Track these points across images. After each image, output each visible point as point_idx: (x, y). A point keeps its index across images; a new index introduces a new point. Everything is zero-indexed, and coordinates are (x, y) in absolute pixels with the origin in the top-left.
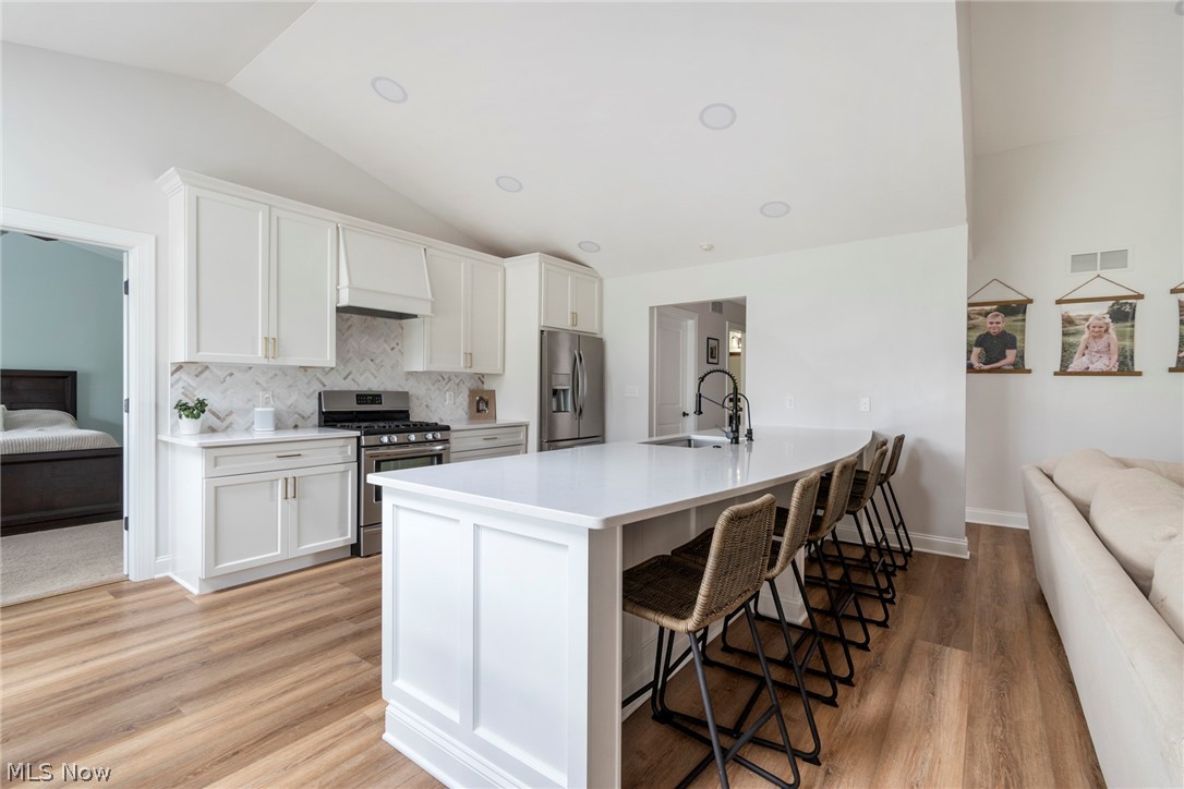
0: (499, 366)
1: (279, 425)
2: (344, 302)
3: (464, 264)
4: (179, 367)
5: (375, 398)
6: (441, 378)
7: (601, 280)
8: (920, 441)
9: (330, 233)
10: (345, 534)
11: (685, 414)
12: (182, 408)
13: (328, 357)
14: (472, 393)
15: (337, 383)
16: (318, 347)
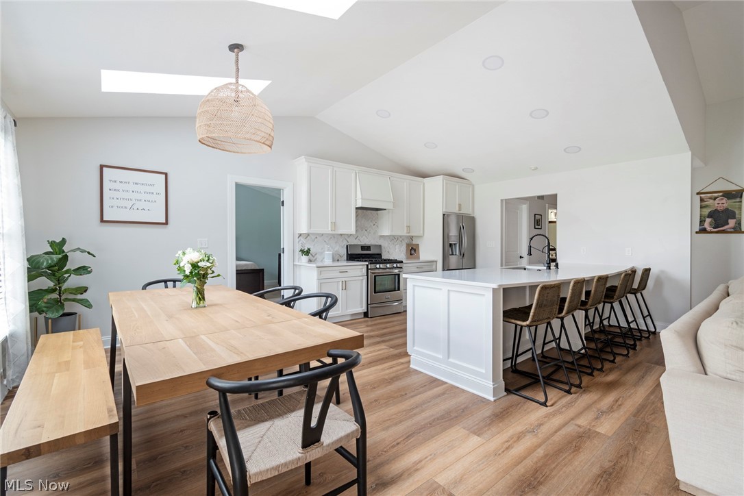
0: (422, 232)
1: (334, 261)
2: (359, 205)
3: (406, 182)
4: (300, 235)
5: (368, 248)
6: (394, 238)
7: (473, 186)
8: (662, 272)
9: (353, 175)
10: (362, 307)
11: (521, 257)
12: (302, 251)
13: (352, 230)
14: (408, 245)
15: (353, 241)
16: (348, 226)
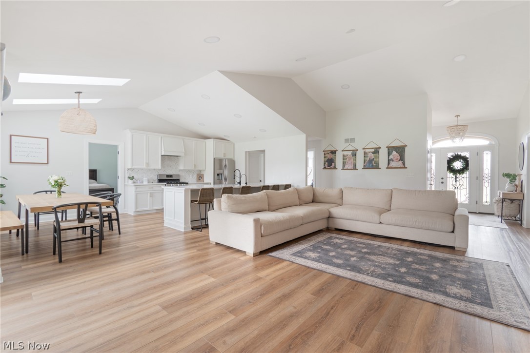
0: (204, 168)
1: (148, 182)
2: (163, 154)
3: (193, 143)
4: (129, 169)
5: (171, 176)
6: (189, 171)
7: (234, 144)
9: (160, 139)
11: (261, 181)
12: (129, 178)
13: (159, 167)
14: (198, 175)
15: (162, 172)
16: (157, 165)
